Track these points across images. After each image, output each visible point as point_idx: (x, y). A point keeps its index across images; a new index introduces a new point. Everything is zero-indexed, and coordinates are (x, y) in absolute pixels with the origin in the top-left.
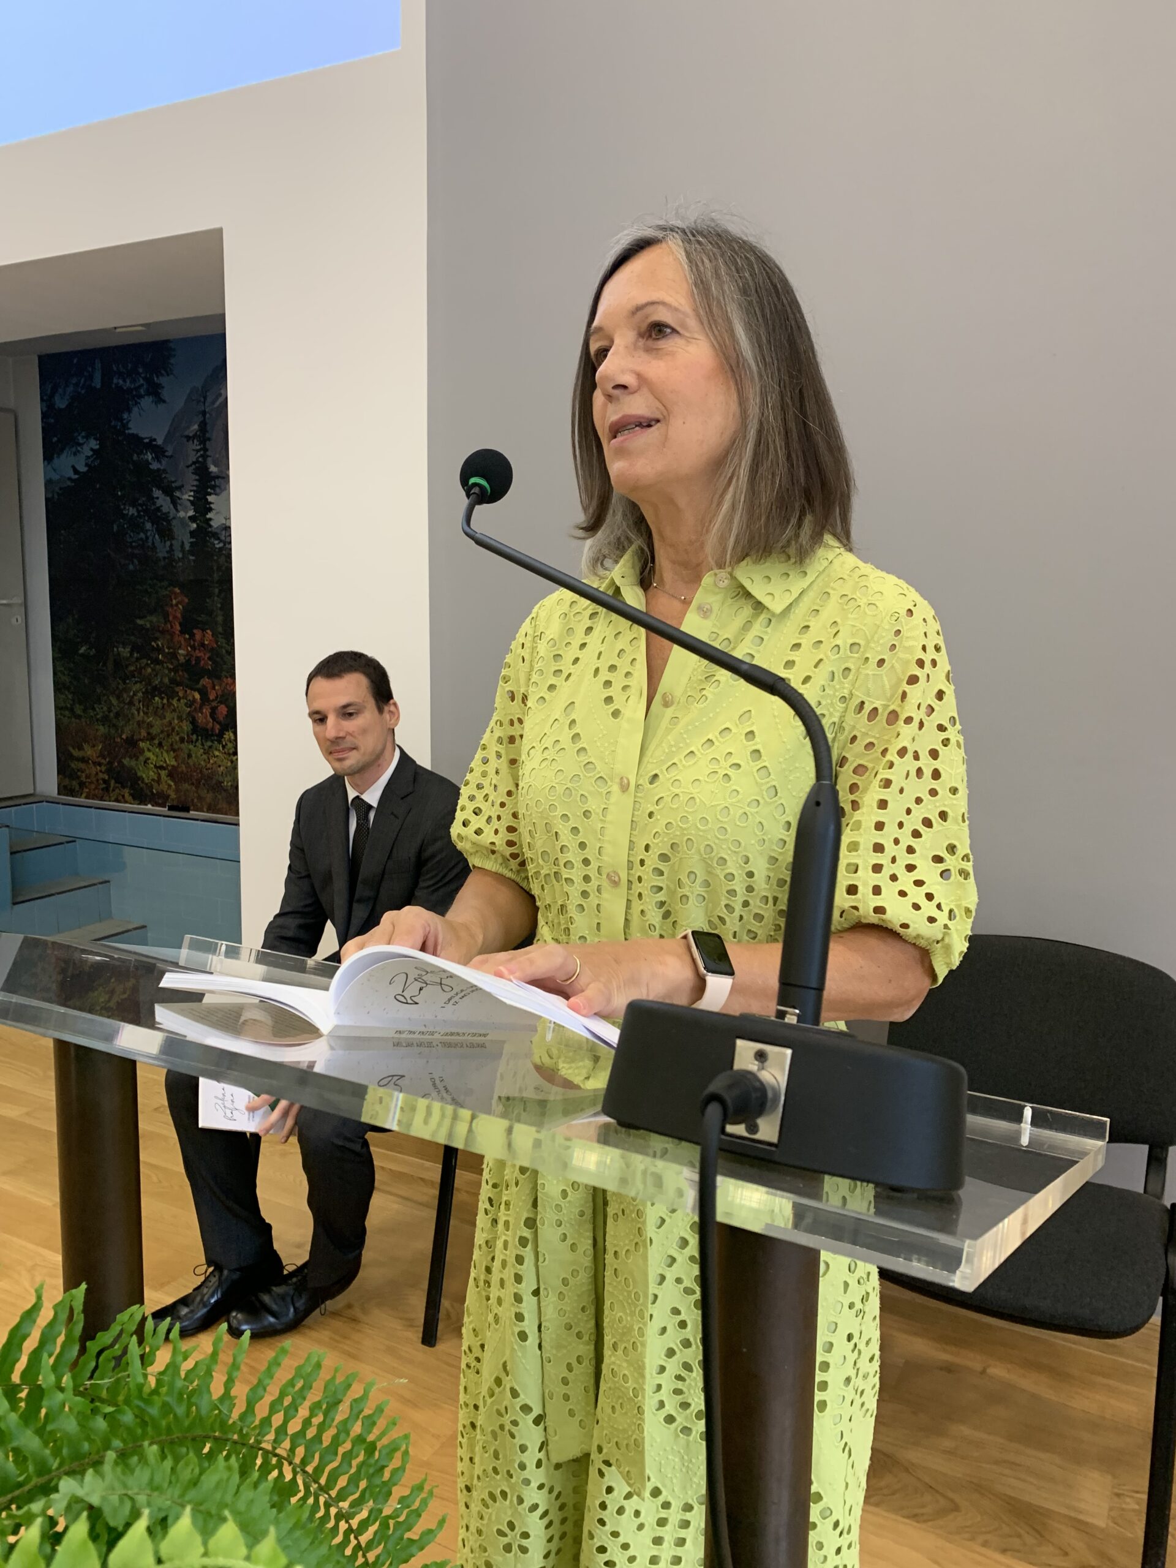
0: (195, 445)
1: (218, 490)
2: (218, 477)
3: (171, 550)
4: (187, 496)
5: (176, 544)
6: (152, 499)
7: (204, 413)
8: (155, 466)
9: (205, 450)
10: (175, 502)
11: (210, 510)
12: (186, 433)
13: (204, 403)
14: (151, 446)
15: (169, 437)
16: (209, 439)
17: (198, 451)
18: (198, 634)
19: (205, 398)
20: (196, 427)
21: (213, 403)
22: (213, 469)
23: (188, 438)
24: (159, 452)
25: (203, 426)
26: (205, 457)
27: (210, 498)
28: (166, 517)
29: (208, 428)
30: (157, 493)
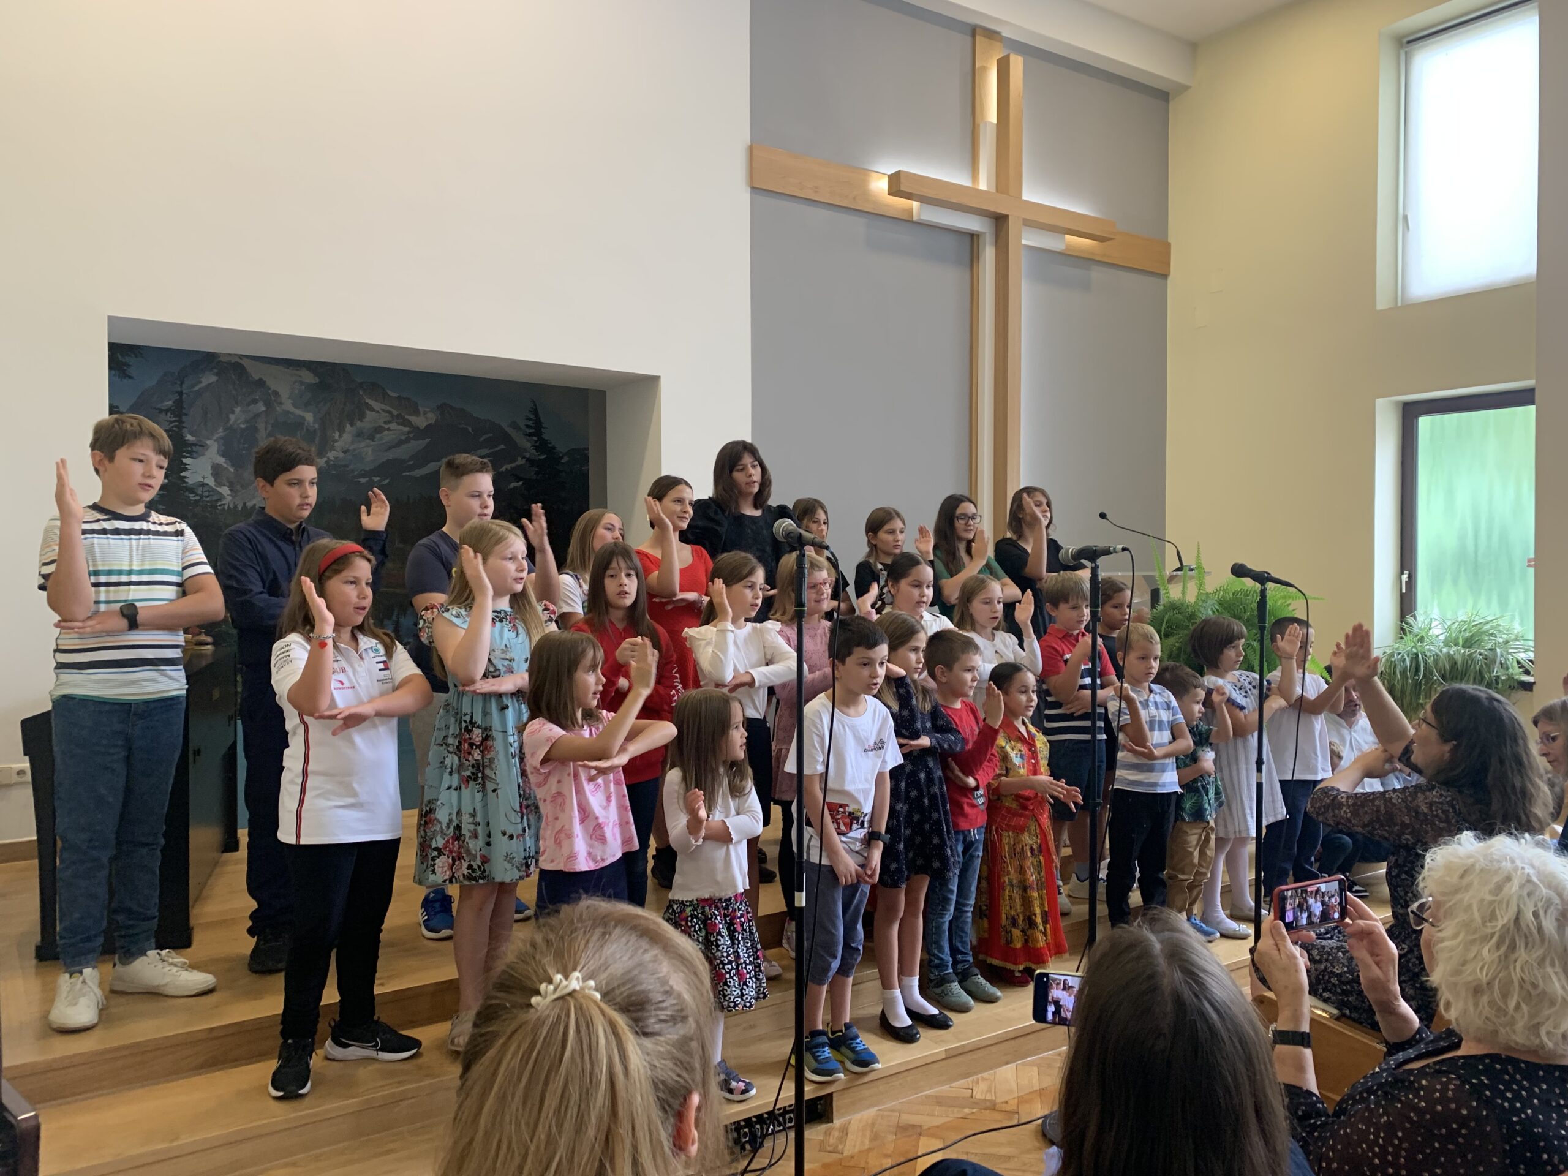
1: (195, 455)
2: (195, 445)
7: (181, 393)
9: (181, 422)
11: (186, 469)
12: (159, 406)
13: (181, 385)
16: (186, 415)
17: (171, 422)
19: (182, 383)
20: (170, 403)
21: (193, 386)
22: (190, 438)
23: (161, 411)
25: (179, 403)
26: (180, 428)
27: (185, 461)
29: (185, 405)
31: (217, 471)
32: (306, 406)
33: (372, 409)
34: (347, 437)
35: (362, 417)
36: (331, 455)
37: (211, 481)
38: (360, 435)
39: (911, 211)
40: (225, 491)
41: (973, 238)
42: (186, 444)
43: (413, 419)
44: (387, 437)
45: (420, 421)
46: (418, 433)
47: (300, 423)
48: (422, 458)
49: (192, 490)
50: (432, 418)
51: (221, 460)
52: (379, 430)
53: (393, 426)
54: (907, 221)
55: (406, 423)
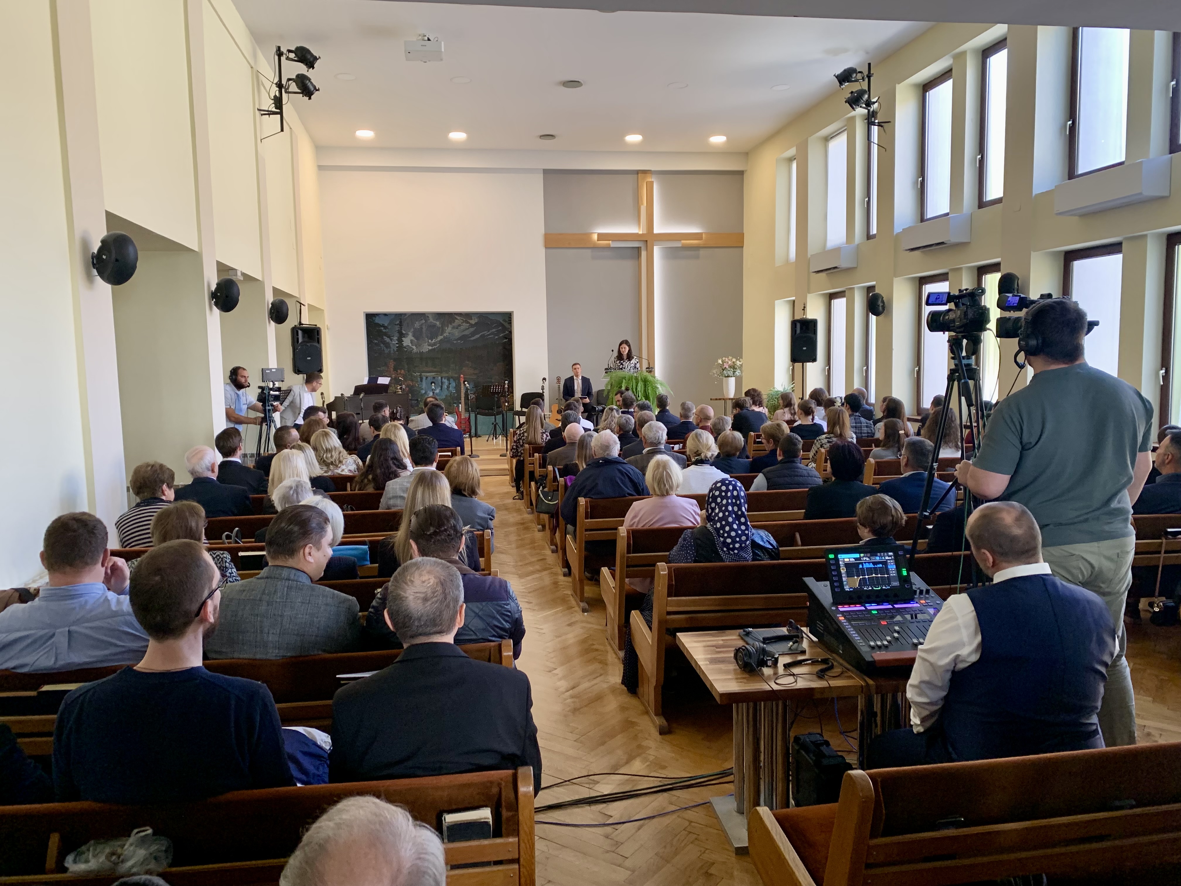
0: (398, 326)
1: (405, 337)
2: (405, 334)
3: (390, 351)
4: (395, 338)
5: (392, 350)
6: (383, 338)
7: (401, 319)
8: (384, 331)
9: (401, 327)
10: (391, 340)
11: (403, 342)
12: (395, 323)
14: (383, 326)
15: (389, 324)
16: (403, 325)
18: (399, 371)
20: (398, 322)
22: (404, 332)
23: (396, 325)
24: (385, 327)
25: (401, 322)
26: (401, 329)
27: (403, 339)
28: (388, 343)
30: (385, 337)
31: (412, 341)
32: (437, 320)
33: (457, 319)
34: (450, 329)
35: (454, 322)
36: (445, 335)
37: (410, 345)
38: (453, 328)
39: (609, 244)
40: (414, 347)
41: (639, 249)
42: (403, 334)
43: (470, 321)
44: (462, 328)
45: (473, 322)
46: (472, 326)
47: (434, 326)
48: (473, 334)
49: (405, 348)
50: (476, 320)
51: (413, 338)
52: (459, 325)
53: (464, 324)
54: (608, 248)
55: (468, 323)
